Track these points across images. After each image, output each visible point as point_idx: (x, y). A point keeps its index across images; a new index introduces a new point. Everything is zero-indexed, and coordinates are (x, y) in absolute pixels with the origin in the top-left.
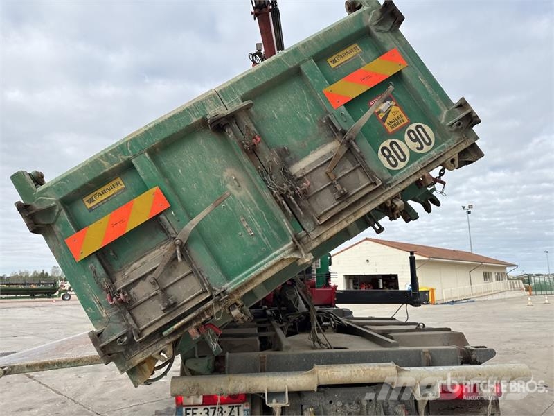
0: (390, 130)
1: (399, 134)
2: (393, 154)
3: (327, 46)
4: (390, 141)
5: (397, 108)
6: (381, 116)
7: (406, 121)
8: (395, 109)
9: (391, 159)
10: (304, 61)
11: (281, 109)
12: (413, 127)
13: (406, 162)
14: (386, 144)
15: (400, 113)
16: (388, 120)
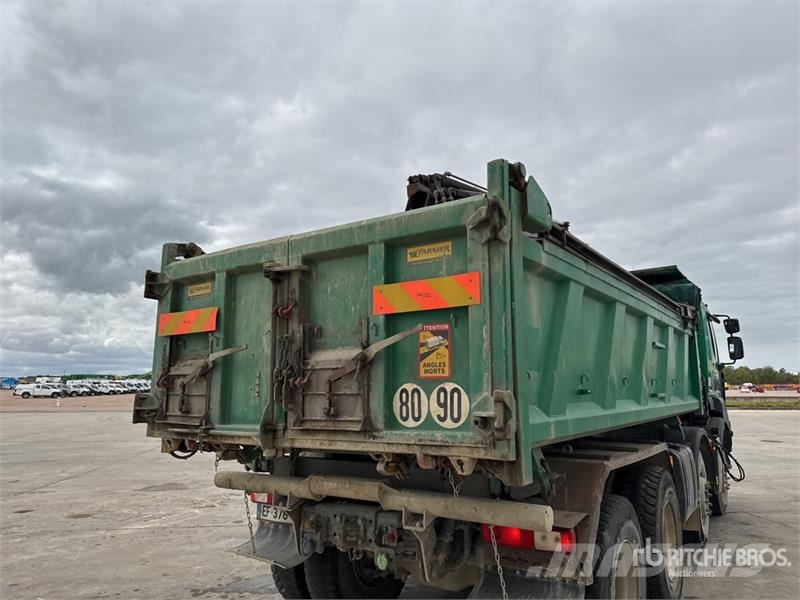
0: (422, 374)
1: (429, 385)
2: (409, 404)
3: (404, 234)
4: (415, 386)
5: (446, 352)
6: (423, 350)
7: (447, 374)
8: (443, 350)
9: (404, 408)
10: (373, 243)
11: (337, 285)
12: (449, 386)
13: (418, 423)
14: (409, 387)
15: (446, 360)
16: (427, 360)
